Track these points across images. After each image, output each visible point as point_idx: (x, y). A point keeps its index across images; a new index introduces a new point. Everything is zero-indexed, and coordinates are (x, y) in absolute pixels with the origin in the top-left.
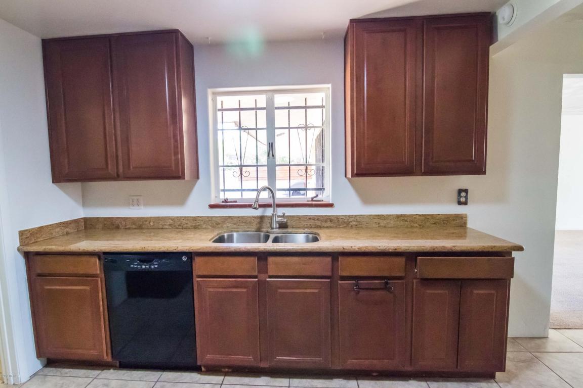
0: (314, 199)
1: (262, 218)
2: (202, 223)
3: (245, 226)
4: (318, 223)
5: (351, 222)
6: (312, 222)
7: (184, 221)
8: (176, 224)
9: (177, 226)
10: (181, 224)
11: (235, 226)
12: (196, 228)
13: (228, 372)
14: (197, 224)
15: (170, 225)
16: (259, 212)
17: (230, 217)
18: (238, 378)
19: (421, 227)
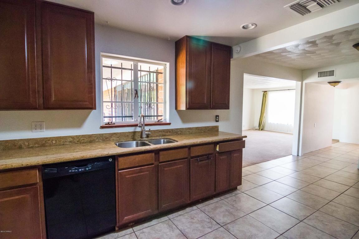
0: (159, 121)
1: (134, 133)
2: (96, 138)
3: (124, 138)
4: (164, 133)
5: (178, 132)
6: (160, 133)
7: (82, 138)
8: (75, 141)
9: (76, 142)
10: (79, 140)
11: (118, 139)
12: (91, 142)
13: (132, 225)
14: (92, 139)
15: (70, 142)
16: (131, 129)
17: (115, 133)
18: (141, 226)
19: (205, 132)
